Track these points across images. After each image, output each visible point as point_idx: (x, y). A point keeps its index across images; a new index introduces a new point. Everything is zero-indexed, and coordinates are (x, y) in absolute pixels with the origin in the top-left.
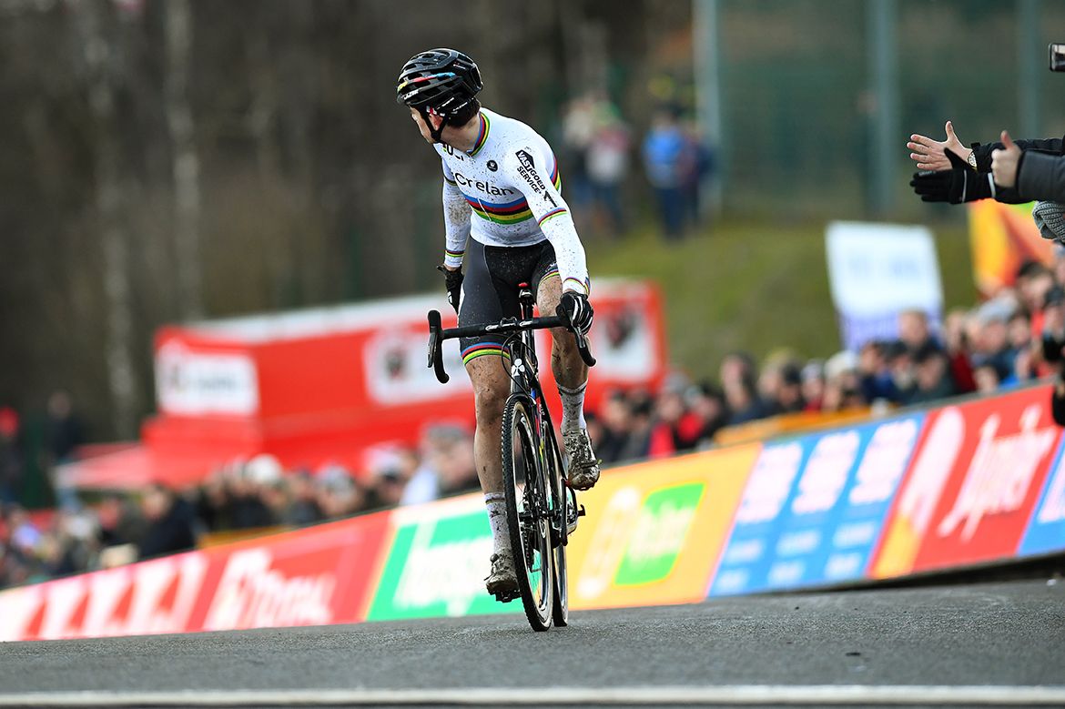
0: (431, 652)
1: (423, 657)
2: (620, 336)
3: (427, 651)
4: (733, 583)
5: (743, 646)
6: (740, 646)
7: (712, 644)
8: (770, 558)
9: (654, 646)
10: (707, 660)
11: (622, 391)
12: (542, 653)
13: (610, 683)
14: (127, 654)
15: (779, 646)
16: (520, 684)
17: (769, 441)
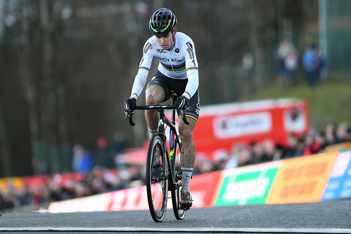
0: (235, 216)
1: (232, 217)
2: (294, 117)
3: (233, 216)
4: (329, 196)
5: (333, 216)
6: (332, 215)
7: (323, 215)
8: (341, 188)
9: (305, 215)
10: (321, 220)
11: (294, 135)
12: (269, 217)
13: (291, 227)
14: (139, 215)
15: (344, 216)
16: (262, 227)
17: (342, 151)
